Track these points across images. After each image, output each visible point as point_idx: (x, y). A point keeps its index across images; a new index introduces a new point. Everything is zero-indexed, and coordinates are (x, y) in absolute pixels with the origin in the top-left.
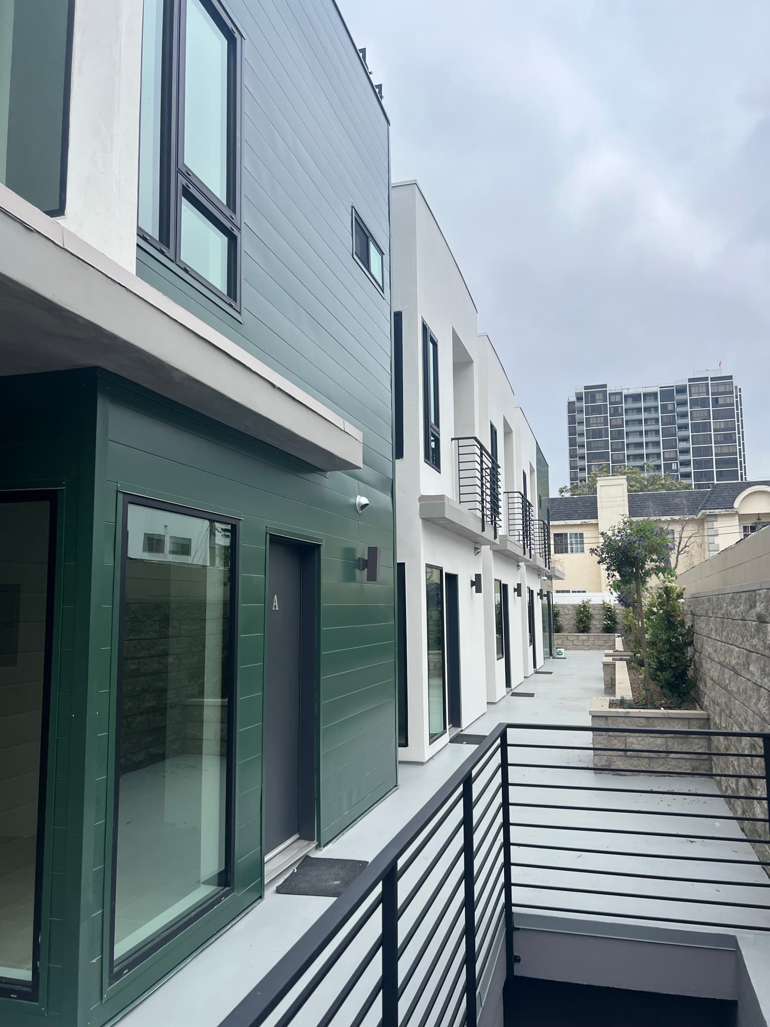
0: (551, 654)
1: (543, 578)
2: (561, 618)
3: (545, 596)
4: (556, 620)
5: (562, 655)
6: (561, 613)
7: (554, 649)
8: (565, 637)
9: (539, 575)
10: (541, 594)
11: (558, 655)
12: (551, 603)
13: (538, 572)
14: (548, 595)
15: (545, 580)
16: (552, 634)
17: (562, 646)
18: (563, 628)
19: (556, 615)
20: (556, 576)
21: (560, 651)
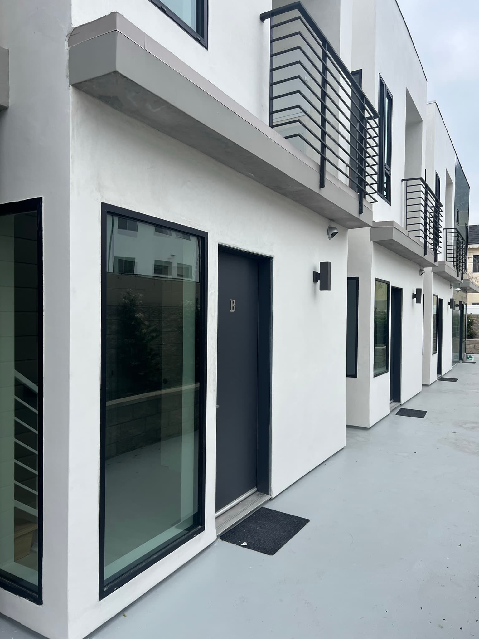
0: (461, 358)
1: (456, 289)
2: (474, 326)
3: (457, 305)
4: (470, 328)
5: (472, 359)
6: (475, 321)
7: (464, 354)
8: (477, 342)
9: (451, 285)
10: (452, 304)
11: (468, 359)
12: (465, 313)
13: (451, 282)
14: (461, 306)
15: (458, 291)
16: (464, 339)
17: (474, 351)
18: (476, 335)
19: (470, 324)
20: (471, 288)
21: (470, 356)
